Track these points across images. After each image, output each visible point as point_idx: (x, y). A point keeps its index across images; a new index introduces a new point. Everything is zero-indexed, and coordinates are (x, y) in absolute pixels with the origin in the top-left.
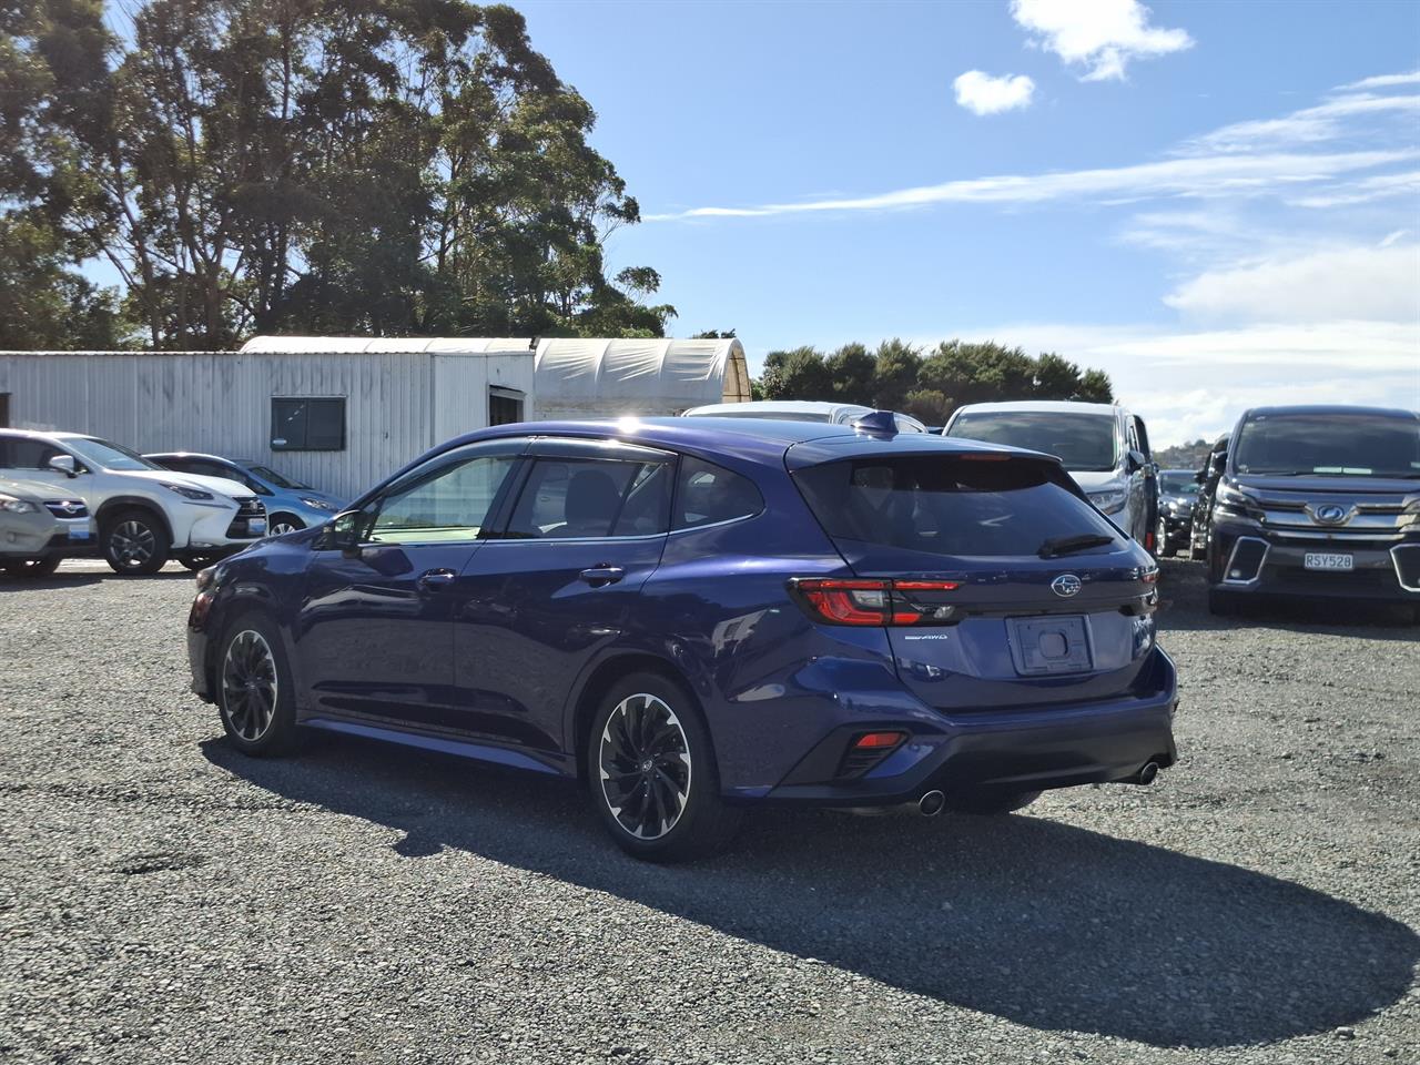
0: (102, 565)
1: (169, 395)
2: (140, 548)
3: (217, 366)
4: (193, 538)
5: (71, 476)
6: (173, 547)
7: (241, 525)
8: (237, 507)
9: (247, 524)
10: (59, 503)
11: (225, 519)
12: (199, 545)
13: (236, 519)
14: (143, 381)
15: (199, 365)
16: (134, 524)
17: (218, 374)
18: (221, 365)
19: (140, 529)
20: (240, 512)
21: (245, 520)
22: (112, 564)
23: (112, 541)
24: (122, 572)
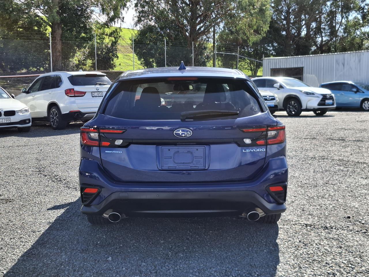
0: (285, 113)
1: (344, 65)
2: (294, 109)
3: (357, 55)
4: (308, 106)
5: (279, 89)
6: (302, 108)
7: (323, 102)
8: (321, 97)
9: (325, 102)
10: (266, 97)
11: (318, 100)
12: (310, 108)
13: (321, 100)
14: (337, 61)
15: (352, 56)
16: (293, 102)
17: (357, 58)
18: (358, 55)
19: (294, 104)
20: (323, 98)
21: (325, 101)
22: (288, 113)
23: (288, 107)
24: (290, 115)
